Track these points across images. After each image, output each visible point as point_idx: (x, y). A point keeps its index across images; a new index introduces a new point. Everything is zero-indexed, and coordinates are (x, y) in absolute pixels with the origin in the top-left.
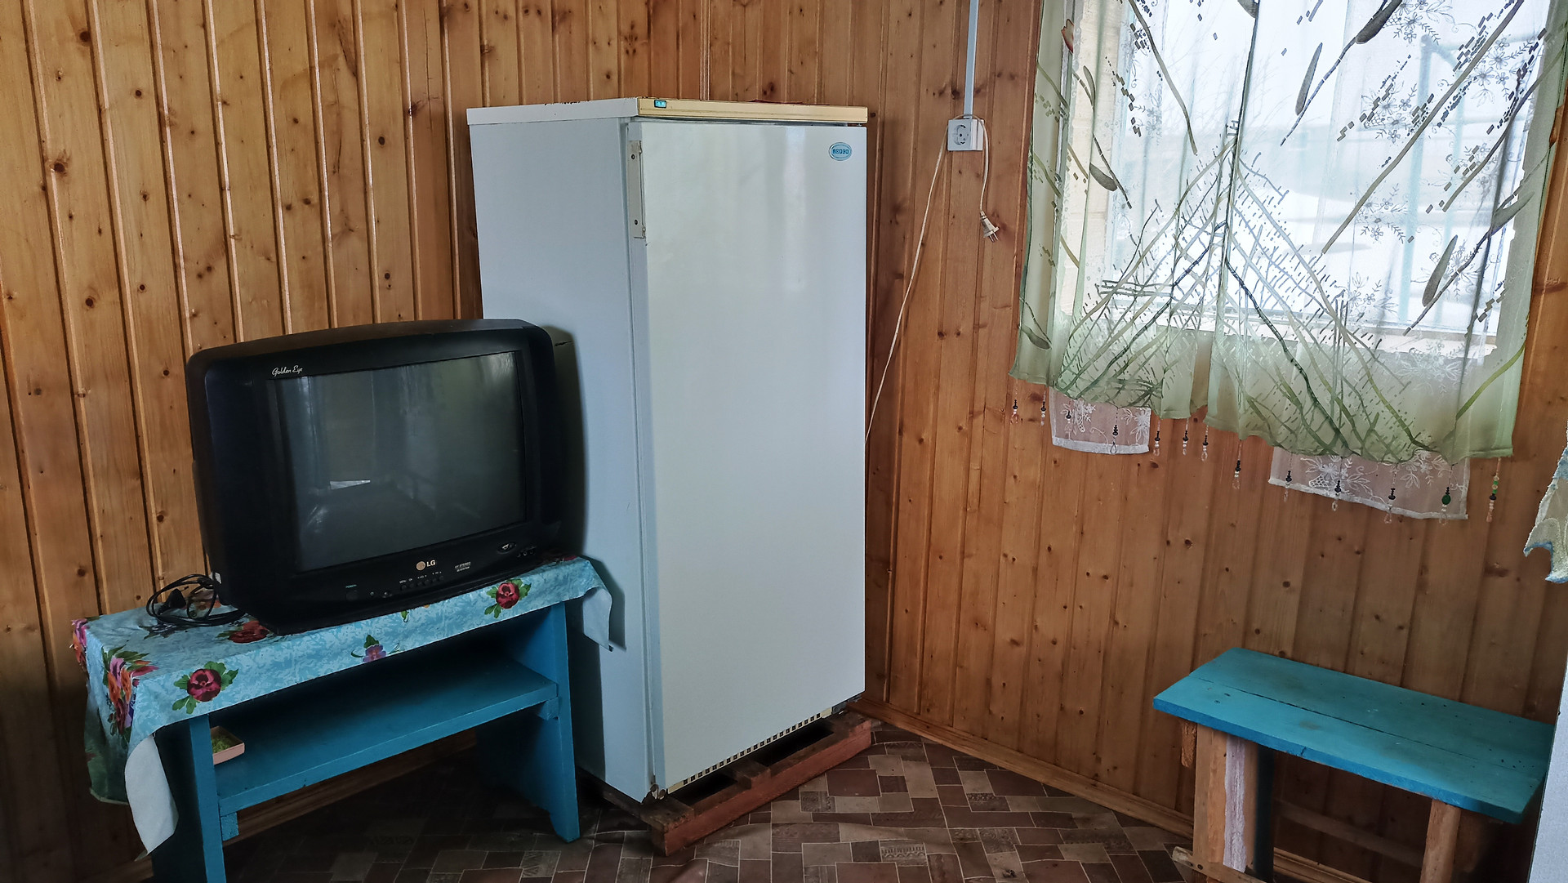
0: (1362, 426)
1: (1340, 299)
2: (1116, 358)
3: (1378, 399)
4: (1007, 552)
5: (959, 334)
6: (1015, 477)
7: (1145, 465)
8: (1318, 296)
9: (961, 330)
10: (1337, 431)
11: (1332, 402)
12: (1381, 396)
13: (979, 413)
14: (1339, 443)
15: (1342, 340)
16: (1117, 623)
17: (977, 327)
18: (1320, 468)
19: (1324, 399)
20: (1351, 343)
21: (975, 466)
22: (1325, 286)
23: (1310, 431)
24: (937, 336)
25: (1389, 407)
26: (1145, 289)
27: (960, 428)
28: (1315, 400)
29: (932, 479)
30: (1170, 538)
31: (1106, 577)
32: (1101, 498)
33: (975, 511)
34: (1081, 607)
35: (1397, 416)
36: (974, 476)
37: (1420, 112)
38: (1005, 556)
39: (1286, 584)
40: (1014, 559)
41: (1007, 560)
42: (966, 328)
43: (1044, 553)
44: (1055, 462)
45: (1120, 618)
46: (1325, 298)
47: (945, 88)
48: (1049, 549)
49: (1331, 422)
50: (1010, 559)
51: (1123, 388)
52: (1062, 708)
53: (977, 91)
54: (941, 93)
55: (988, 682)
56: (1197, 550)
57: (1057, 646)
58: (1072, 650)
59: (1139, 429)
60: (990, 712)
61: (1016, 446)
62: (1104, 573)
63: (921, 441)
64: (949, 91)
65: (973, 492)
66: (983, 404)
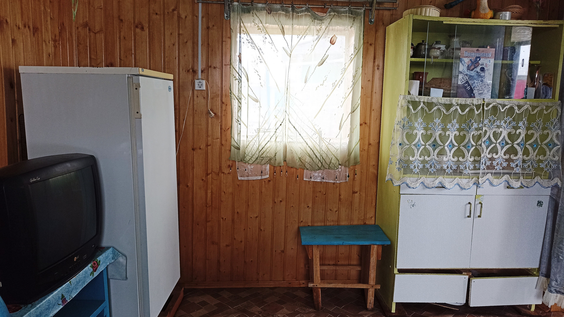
0: (328, 162)
1: (320, 130)
2: (260, 151)
3: (331, 154)
4: (223, 217)
5: (200, 149)
6: (224, 192)
7: (267, 181)
8: (314, 129)
9: (201, 147)
10: (322, 163)
11: (320, 156)
12: (332, 153)
13: (210, 174)
14: (322, 166)
15: (321, 140)
16: (261, 230)
17: (207, 146)
18: (314, 174)
19: (318, 155)
20: (323, 141)
21: (209, 191)
22: (315, 127)
23: (316, 164)
24: (192, 150)
25: (334, 156)
26: (268, 130)
27: (203, 180)
28: (316, 156)
29: (193, 198)
30: (276, 201)
31: (257, 217)
32: (254, 193)
33: (210, 206)
34: (250, 228)
35: (336, 158)
36: (209, 195)
37: (334, 84)
38: (222, 218)
39: (308, 207)
40: (226, 219)
41: (223, 220)
42: (203, 146)
43: (236, 214)
44: (238, 185)
45: (262, 228)
46: (316, 130)
47: (190, 69)
48: (238, 212)
49: (320, 161)
50: (224, 219)
51: (263, 159)
52: (245, 262)
53: (202, 71)
54: (188, 71)
55: (219, 261)
56: (283, 203)
57: (242, 242)
58: (248, 242)
59: (267, 171)
60: (220, 271)
61: (224, 182)
62: (256, 216)
63: (188, 186)
64: (191, 70)
65: (209, 200)
66: (211, 171)
